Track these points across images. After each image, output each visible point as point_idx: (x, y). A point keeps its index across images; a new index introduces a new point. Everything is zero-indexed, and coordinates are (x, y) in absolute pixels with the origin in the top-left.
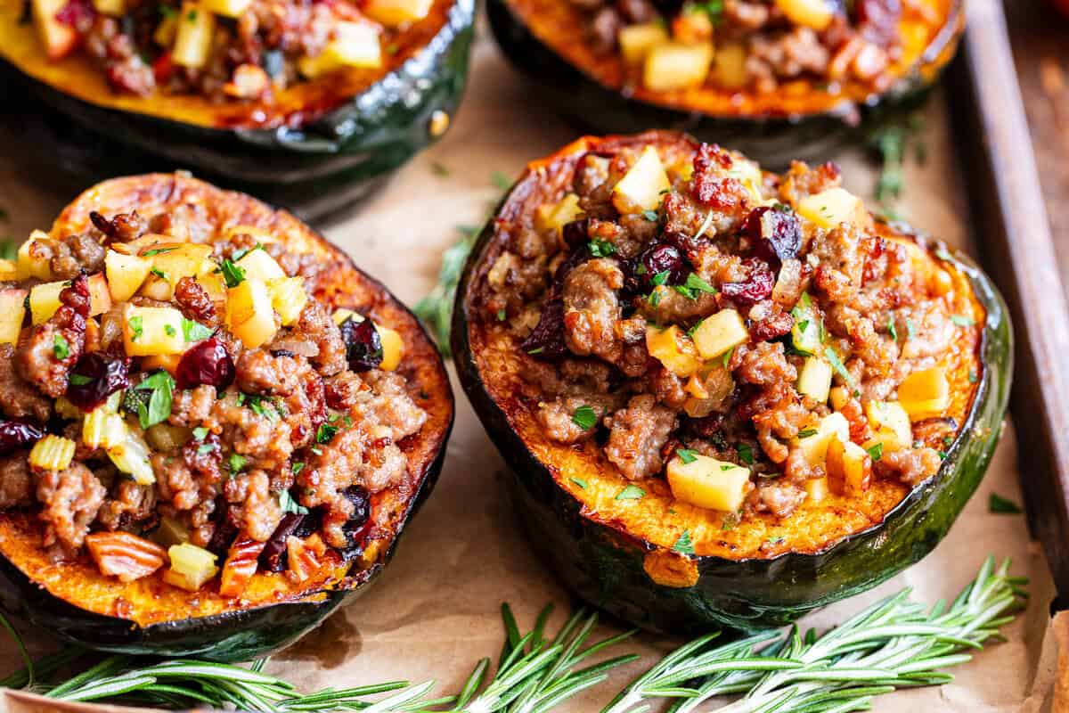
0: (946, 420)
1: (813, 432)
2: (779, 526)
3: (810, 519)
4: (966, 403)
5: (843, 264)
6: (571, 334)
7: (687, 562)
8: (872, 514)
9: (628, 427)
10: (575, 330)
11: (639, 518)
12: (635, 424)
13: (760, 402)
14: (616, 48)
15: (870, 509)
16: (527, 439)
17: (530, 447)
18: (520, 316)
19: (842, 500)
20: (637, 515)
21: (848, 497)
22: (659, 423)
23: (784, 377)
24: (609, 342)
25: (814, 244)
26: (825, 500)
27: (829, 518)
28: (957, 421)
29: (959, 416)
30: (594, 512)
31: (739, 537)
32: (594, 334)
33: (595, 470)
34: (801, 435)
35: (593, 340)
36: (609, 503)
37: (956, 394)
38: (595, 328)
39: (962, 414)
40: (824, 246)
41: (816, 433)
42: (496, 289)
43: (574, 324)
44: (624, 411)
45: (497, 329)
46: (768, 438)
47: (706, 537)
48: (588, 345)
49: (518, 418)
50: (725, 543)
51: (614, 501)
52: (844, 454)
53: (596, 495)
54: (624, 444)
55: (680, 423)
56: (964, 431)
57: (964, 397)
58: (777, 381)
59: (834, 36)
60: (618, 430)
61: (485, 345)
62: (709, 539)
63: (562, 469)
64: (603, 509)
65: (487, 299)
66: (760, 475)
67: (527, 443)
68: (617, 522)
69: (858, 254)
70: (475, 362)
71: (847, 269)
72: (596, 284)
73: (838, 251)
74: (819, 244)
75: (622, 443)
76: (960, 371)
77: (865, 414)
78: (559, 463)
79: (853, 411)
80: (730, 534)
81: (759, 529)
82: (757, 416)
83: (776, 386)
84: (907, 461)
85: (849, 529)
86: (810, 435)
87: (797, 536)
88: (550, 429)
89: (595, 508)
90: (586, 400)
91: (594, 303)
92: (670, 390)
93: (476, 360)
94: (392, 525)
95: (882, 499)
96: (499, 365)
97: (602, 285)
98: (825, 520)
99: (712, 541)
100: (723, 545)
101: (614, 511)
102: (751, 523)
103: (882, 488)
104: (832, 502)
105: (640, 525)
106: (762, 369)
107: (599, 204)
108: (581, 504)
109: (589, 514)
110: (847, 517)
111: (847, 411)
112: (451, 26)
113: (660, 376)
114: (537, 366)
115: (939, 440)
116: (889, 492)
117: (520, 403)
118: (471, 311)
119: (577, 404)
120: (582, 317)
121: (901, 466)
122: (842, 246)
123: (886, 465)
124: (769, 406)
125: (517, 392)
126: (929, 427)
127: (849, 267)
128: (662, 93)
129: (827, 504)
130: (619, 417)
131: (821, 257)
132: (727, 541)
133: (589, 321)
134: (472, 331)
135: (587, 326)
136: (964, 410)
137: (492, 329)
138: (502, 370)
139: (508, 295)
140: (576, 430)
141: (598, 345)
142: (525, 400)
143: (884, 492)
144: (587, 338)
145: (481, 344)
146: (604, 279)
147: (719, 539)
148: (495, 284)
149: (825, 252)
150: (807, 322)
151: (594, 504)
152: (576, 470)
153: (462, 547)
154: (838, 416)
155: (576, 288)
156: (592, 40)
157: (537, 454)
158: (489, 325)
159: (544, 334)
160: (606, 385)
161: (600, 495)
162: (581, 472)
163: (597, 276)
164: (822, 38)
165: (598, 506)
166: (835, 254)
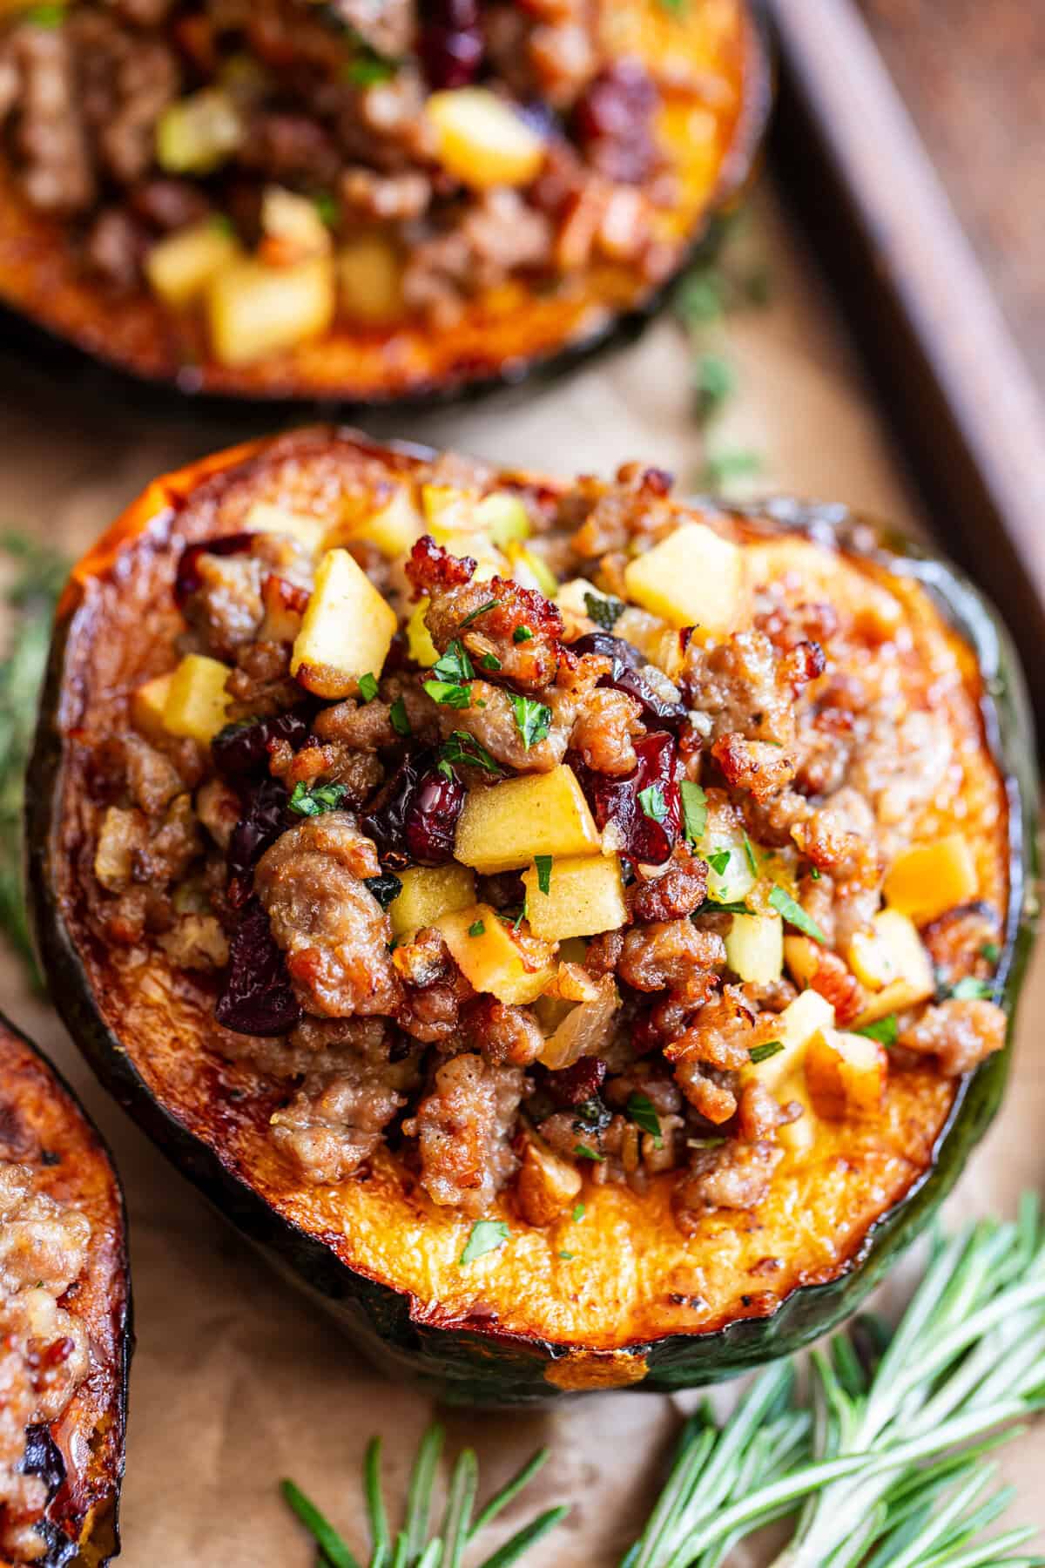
0: (974, 907)
1: (775, 1046)
2: (760, 1227)
3: (807, 1192)
4: (999, 862)
5: (759, 718)
6: (312, 994)
7: (629, 1362)
8: (910, 1149)
9: (451, 1129)
10: (319, 987)
11: (513, 1291)
12: (461, 1118)
13: (673, 1015)
15: (901, 1139)
16: (268, 1187)
17: (280, 1207)
18: (177, 930)
19: (847, 1133)
20: (509, 1284)
21: (856, 1123)
23: (700, 964)
24: (383, 992)
25: (694, 689)
26: (817, 1141)
27: (837, 1182)
28: (992, 904)
29: (994, 893)
30: (432, 1305)
31: (699, 1272)
32: (354, 981)
33: (406, 1211)
34: (757, 1056)
35: (355, 996)
36: (453, 1275)
38: (355, 973)
39: (997, 886)
40: (713, 689)
41: (781, 1046)
42: (116, 889)
43: (313, 973)
44: (436, 1102)
45: (137, 957)
46: (695, 1078)
47: (641, 1292)
48: (348, 1006)
49: (235, 1144)
50: (681, 1297)
51: (459, 1268)
52: (841, 1067)
53: (425, 1263)
54: (454, 1164)
55: (536, 1084)
56: (1013, 923)
58: (690, 975)
59: (550, 194)
60: (434, 1140)
61: (128, 1004)
62: (649, 1296)
63: (347, 1228)
64: (445, 1291)
65: (106, 913)
67: (272, 1197)
68: (478, 1319)
69: (780, 690)
70: (122, 1049)
71: (769, 728)
72: (331, 877)
73: (743, 695)
74: (704, 687)
75: (449, 1165)
77: (851, 972)
78: (337, 1218)
79: (832, 976)
80: (681, 1273)
81: (729, 1247)
82: (671, 1047)
83: (690, 984)
84: (948, 1038)
85: (879, 1196)
86: (771, 1055)
87: (797, 1241)
88: (307, 1170)
89: (430, 1295)
90: (356, 1086)
91: (335, 915)
93: (123, 1045)
94: (104, 1466)
95: (916, 1112)
96: (167, 1040)
97: (340, 878)
98: (833, 1190)
99: (657, 1299)
100: (679, 1303)
101: (466, 1291)
103: (911, 1089)
104: (830, 1145)
105: (523, 1307)
108: (406, 1299)
109: (427, 1314)
110: (869, 1170)
111: (824, 984)
113: (488, 1020)
114: (244, 1037)
115: (975, 955)
116: (925, 1093)
117: (229, 1113)
119: (342, 1100)
120: (325, 958)
121: (938, 1050)
122: (747, 685)
123: (908, 1049)
125: (218, 1092)
126: (952, 934)
127: (777, 726)
129: (825, 1153)
130: (429, 1115)
131: (713, 711)
132: (680, 1290)
133: (339, 960)
134: (93, 976)
135: (338, 971)
136: (1000, 878)
137: (124, 962)
138: (174, 1049)
139: (143, 898)
140: (352, 1154)
141: (363, 1002)
142: (238, 1099)
143: (915, 1093)
144: (343, 993)
145: (120, 1005)
146: (342, 863)
147: (666, 1290)
148: (112, 879)
149: (718, 700)
150: (727, 854)
151: (428, 1287)
152: (373, 1222)
153: (213, 1436)
154: (810, 997)
155: (289, 886)
157: (296, 1217)
158: (119, 953)
159: (249, 977)
160: (384, 1052)
161: (433, 1265)
162: (382, 1225)
163: (326, 860)
164: (530, 195)
165: (435, 1290)
166: (739, 700)
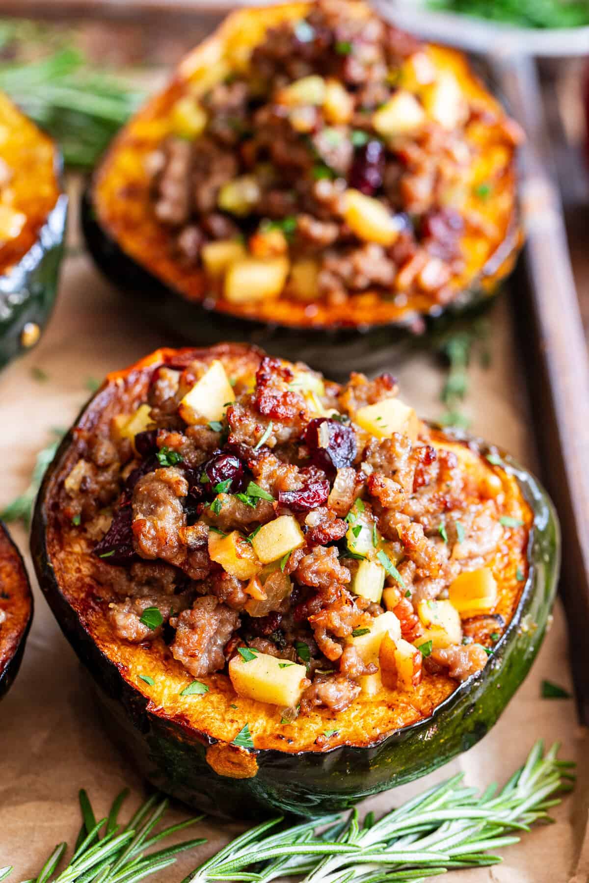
0: (495, 617)
1: (366, 631)
2: (335, 719)
3: (364, 712)
4: (513, 599)
5: (395, 472)
6: (138, 540)
7: (247, 755)
8: (423, 707)
9: (193, 627)
10: (142, 537)
11: (201, 713)
12: (199, 623)
13: (316, 603)
14: (199, 263)
15: (420, 702)
16: (98, 638)
17: (100, 646)
18: (94, 521)
19: (395, 694)
20: (201, 710)
21: (401, 691)
22: (222, 622)
23: (338, 580)
24: (173, 547)
25: (368, 453)
26: (378, 694)
27: (382, 711)
28: (504, 618)
29: (506, 613)
30: (160, 707)
31: (296, 730)
32: (160, 539)
33: (162, 667)
34: (355, 634)
35: (159, 546)
36: (175, 700)
37: (504, 592)
38: (161, 534)
39: (509, 610)
40: (377, 455)
41: (369, 632)
42: (72, 494)
43: (140, 530)
44: (189, 612)
45: (74, 533)
46: (324, 637)
47: (265, 731)
48: (154, 550)
49: (90, 618)
50: (283, 737)
51: (179, 697)
52: (396, 652)
53: (163, 690)
54: (188, 644)
55: (242, 623)
56: (511, 628)
57: (511, 595)
58: (331, 584)
59: (400, 252)
60: (183, 630)
61: (62, 548)
62: (268, 732)
63: (130, 667)
64: (168, 704)
65: (64, 504)
66: (317, 671)
67: (98, 642)
68: (181, 717)
69: (410, 463)
70: (51, 565)
71: (398, 476)
72: (162, 492)
73: (390, 460)
74: (373, 453)
75: (186, 642)
76: (508, 570)
77: (416, 613)
78: (127, 660)
79: (405, 610)
80: (288, 729)
81: (316, 723)
82: (312, 617)
83: (331, 588)
84: (455, 658)
85: (400, 723)
86: (362, 634)
87: (351, 729)
88: (119, 629)
89: (160, 703)
90: (154, 601)
91: (160, 510)
92: (231, 593)
93: (52, 563)
95: (433, 693)
96: (74, 568)
97: (167, 493)
98: (378, 713)
99: (271, 735)
100: (282, 739)
101: (179, 707)
102: (308, 716)
103: (433, 683)
104: (385, 696)
105: (203, 721)
106: (317, 573)
107: (169, 415)
108: (147, 700)
109: (155, 710)
110: (399, 711)
111: (399, 611)
112: (41, 245)
113: (221, 580)
114: (109, 569)
115: (487, 636)
116: (439, 686)
117: (92, 604)
118: (49, 516)
119: (144, 605)
120: (148, 524)
121: (449, 662)
122: (394, 456)
123: (437, 661)
124: (325, 607)
125: (90, 594)
126: (478, 624)
127: (401, 476)
128: (240, 305)
129: (380, 698)
130: (184, 617)
131: (375, 466)
132: (284, 734)
133: (155, 527)
134: (50, 535)
135: (153, 532)
136: (511, 607)
137: (68, 533)
138: (76, 572)
139: (83, 501)
140: (144, 630)
141: (163, 550)
142: (98, 601)
143: (434, 685)
144: (153, 543)
145: (57, 548)
146: (170, 487)
147: (278, 732)
148: (72, 490)
149: (379, 460)
150: (361, 527)
151: (160, 700)
152: (144, 668)
154: (390, 615)
155: (144, 495)
156: (177, 255)
157: (107, 652)
158: (67, 529)
159: (116, 538)
160: (172, 587)
161: (166, 692)
162: (148, 669)
163: (163, 485)
164: (389, 253)
165: (163, 701)
166: (388, 462)
